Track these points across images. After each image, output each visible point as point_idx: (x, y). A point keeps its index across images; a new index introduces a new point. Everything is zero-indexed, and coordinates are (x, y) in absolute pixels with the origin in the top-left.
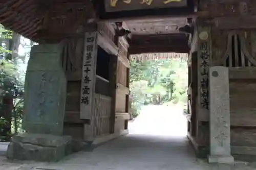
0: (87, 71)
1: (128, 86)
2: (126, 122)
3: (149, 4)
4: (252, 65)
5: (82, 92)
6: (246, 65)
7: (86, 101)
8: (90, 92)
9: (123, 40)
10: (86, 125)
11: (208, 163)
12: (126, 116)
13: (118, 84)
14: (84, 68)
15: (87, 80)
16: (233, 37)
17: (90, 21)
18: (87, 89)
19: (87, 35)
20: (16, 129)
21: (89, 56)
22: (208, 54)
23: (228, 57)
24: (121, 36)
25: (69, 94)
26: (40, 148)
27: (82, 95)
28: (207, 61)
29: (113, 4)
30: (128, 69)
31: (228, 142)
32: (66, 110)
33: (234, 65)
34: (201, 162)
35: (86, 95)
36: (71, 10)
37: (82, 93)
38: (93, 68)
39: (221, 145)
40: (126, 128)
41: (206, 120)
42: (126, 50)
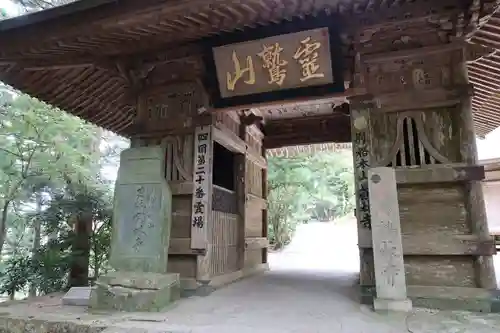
0: (200, 180)
1: (264, 197)
2: (264, 252)
3: (280, 83)
4: (437, 162)
5: (194, 210)
6: (428, 161)
7: (199, 223)
8: (205, 209)
9: (253, 130)
10: (199, 258)
11: (373, 310)
12: (264, 242)
13: (248, 196)
14: (196, 177)
15: (200, 193)
16: (405, 121)
17: (201, 110)
18: (200, 206)
19: (199, 131)
20: (96, 270)
21: (202, 161)
22: (368, 148)
23: (399, 152)
24: (249, 124)
25: (175, 214)
26: (135, 292)
27: (194, 215)
28: (367, 158)
29: (231, 87)
30: (264, 172)
31: (401, 278)
32: (172, 237)
33: (408, 163)
34: (364, 308)
35: (199, 215)
36: (174, 96)
37: (193, 213)
38: (208, 176)
39: (392, 283)
40: (264, 260)
41: (368, 246)
42: (260, 144)
